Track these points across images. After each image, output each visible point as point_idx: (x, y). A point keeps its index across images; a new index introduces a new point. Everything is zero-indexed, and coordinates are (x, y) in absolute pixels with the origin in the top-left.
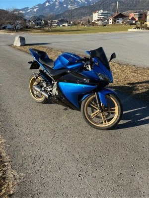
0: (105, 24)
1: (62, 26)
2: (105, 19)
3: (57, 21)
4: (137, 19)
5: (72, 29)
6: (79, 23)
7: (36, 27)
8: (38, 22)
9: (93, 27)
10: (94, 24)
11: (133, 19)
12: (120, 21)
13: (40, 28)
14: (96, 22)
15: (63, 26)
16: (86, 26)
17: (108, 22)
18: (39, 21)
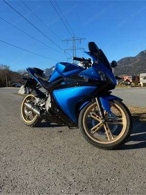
4: (131, 81)
11: (127, 81)
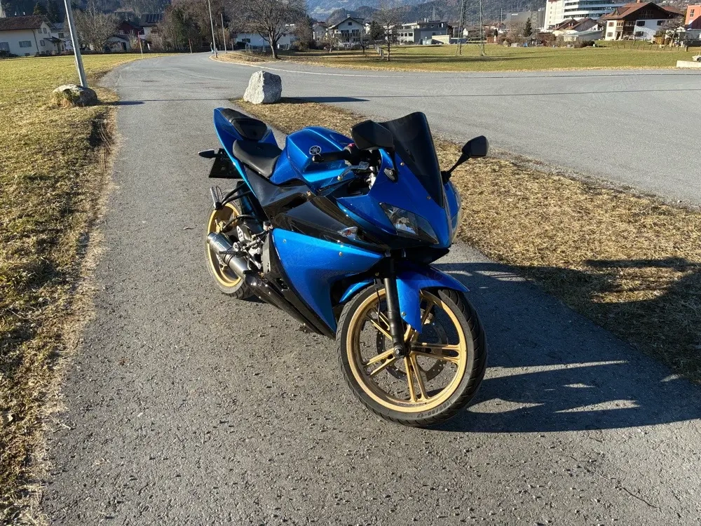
0: (588, 39)
1: (428, 42)
2: (589, 21)
3: (414, 25)
5: (465, 55)
6: (490, 34)
7: (341, 44)
8: (350, 29)
9: (542, 48)
10: (546, 39)
12: (649, 31)
13: (356, 48)
14: (557, 33)
15: (434, 42)
16: (515, 45)
17: (601, 34)
18: (355, 27)
